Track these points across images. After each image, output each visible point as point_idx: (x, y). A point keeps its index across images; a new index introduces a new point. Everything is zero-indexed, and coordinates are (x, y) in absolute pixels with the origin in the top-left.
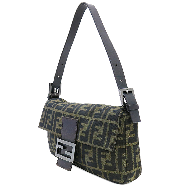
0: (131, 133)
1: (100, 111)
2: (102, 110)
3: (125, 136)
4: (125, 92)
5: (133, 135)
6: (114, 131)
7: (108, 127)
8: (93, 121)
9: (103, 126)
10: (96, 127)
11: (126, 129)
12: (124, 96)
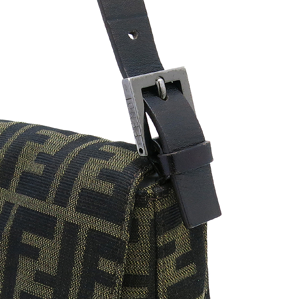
0: (181, 263)
1: (42, 167)
2: (50, 162)
3: (156, 281)
4: (151, 91)
5: (190, 270)
6: (106, 266)
7: (82, 246)
8: (15, 208)
9: (58, 236)
10: (28, 238)
11: (158, 253)
12: (147, 109)
